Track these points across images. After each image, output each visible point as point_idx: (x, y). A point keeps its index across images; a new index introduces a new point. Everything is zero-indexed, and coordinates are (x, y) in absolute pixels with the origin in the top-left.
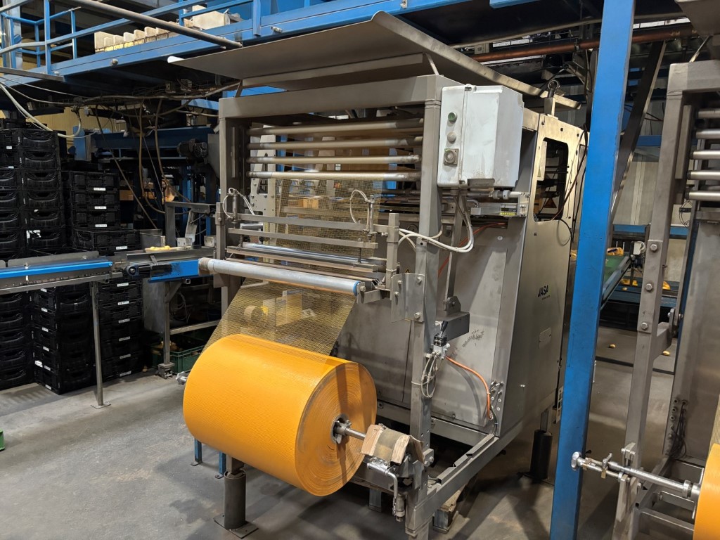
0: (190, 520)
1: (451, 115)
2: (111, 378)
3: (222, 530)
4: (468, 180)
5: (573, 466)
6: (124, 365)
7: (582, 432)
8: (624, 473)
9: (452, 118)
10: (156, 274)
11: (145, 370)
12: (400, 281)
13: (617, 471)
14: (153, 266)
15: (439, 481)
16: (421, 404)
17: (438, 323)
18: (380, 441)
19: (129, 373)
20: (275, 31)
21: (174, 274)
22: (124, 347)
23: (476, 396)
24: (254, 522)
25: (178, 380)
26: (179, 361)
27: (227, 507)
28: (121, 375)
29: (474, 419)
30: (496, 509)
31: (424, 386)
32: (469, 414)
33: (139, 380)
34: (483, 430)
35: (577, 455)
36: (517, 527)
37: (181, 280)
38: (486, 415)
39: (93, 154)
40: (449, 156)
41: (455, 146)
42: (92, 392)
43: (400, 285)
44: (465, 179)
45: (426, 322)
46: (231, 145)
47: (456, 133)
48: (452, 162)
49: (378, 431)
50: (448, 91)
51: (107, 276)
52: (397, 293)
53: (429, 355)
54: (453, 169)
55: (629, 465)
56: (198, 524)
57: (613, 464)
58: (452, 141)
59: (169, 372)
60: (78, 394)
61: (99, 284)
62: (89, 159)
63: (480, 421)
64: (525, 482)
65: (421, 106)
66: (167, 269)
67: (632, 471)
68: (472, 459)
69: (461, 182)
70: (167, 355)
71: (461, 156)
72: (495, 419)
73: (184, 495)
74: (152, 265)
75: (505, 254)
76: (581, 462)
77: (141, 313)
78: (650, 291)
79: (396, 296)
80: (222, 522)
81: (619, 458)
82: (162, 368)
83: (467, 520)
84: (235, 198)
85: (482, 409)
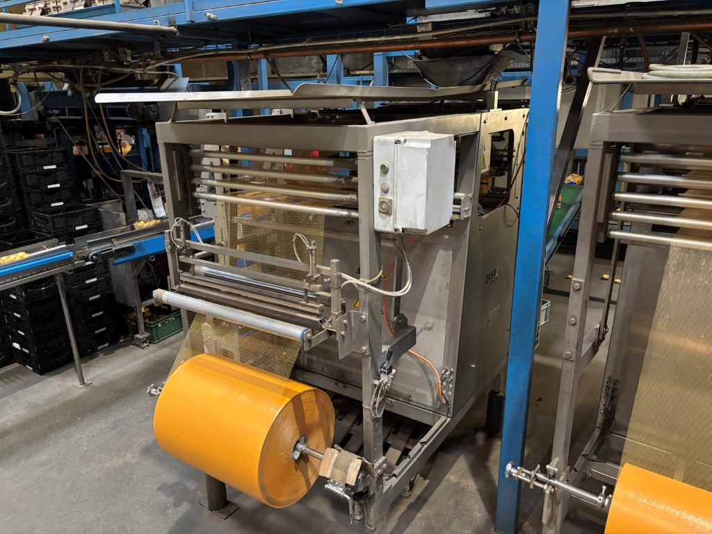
0: (176, 504)
1: (383, 167)
2: (89, 352)
3: (207, 512)
4: (403, 229)
5: (507, 476)
6: (101, 339)
7: (522, 418)
8: (549, 484)
9: (384, 170)
10: (119, 257)
11: (121, 341)
12: (345, 321)
13: (543, 482)
14: (116, 250)
15: (395, 475)
16: (371, 424)
17: (385, 348)
18: (335, 465)
19: (107, 344)
20: (209, 18)
21: (138, 254)
22: (99, 322)
23: (430, 382)
24: (235, 501)
25: (150, 393)
26: (154, 330)
27: (209, 493)
28: (99, 348)
29: (429, 402)
30: (453, 469)
31: (374, 408)
32: (424, 396)
33: (117, 352)
34: (437, 412)
35: (509, 467)
36: (471, 484)
37: (146, 257)
38: (439, 399)
39: (39, 112)
40: (383, 206)
41: (389, 197)
42: (73, 369)
43: (345, 325)
44: (400, 227)
45: (372, 354)
46: (174, 169)
47: (389, 183)
48: (387, 210)
49: (334, 454)
50: (379, 141)
51: (69, 267)
52: (343, 333)
53: (377, 382)
54: (388, 217)
55: (554, 477)
56: (185, 507)
57: (541, 476)
58: (386, 192)
59: (145, 342)
60: (60, 373)
61: (64, 275)
62: (36, 117)
63: (434, 403)
64: (480, 437)
65: (354, 155)
66: (130, 250)
67: (556, 482)
68: (426, 446)
69: (396, 230)
70: (142, 327)
71: (394, 206)
72: (447, 403)
73: (169, 477)
74: (114, 249)
75: (451, 252)
76: (514, 471)
77: (111, 288)
78: (574, 325)
79: (343, 336)
80: (206, 504)
81: (544, 471)
82: (138, 339)
83: (427, 481)
84: (182, 228)
85: (436, 393)
